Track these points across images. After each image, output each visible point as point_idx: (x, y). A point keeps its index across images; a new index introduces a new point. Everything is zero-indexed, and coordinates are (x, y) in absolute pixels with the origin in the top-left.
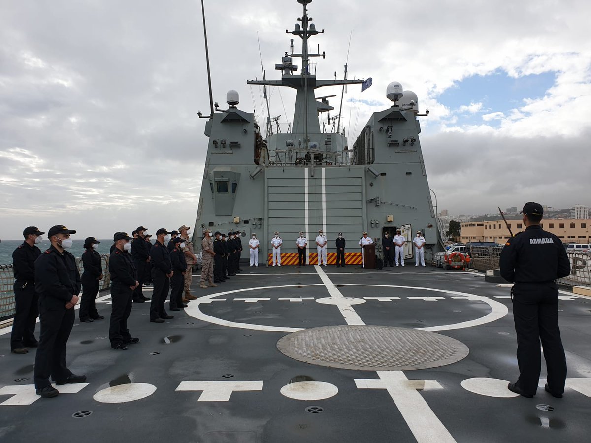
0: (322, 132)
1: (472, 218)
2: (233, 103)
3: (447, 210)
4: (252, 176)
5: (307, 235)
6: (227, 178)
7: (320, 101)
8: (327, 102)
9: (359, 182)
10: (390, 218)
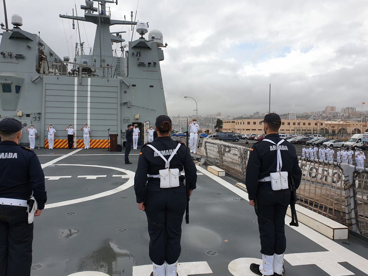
0: (114, 56)
1: (234, 118)
2: (17, 25)
3: (220, 113)
4: (33, 81)
5: (75, 127)
6: (11, 82)
7: (115, 35)
8: (121, 36)
9: (115, 89)
10: (137, 116)
